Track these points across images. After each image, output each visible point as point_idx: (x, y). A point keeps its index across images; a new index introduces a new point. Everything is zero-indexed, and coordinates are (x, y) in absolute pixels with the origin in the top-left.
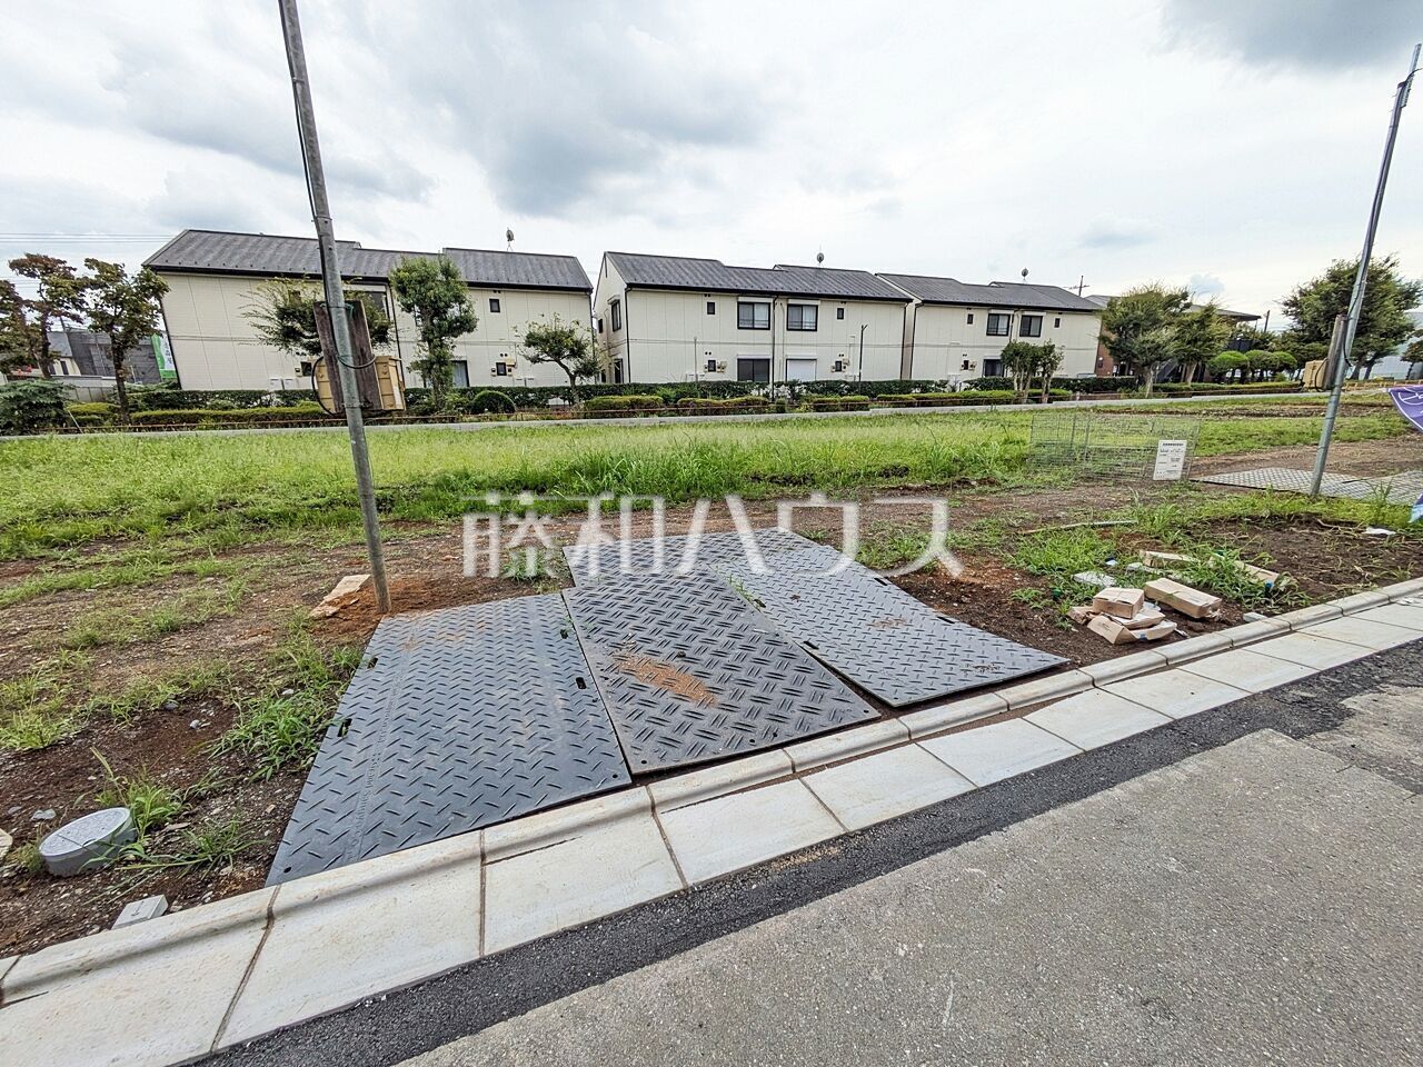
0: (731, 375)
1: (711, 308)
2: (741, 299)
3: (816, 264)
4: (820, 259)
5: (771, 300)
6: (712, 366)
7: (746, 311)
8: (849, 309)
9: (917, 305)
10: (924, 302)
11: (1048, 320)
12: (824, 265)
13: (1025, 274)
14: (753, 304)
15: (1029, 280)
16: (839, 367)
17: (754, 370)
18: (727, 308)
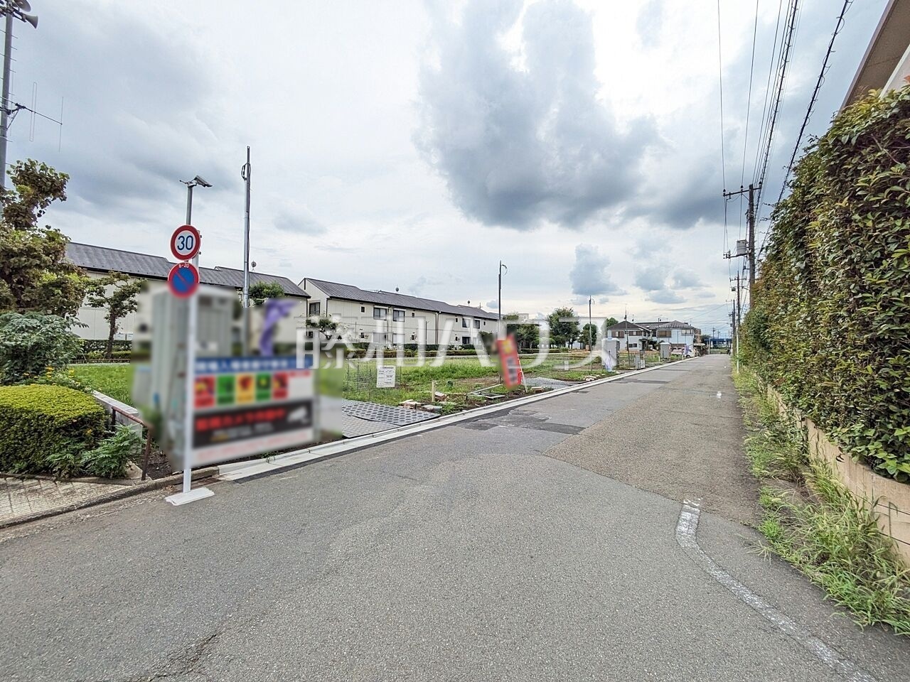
1: (363, 310)
2: (376, 306)
3: (395, 292)
4: (397, 290)
5: (387, 308)
7: (377, 311)
8: (416, 313)
9: (440, 314)
10: (442, 313)
11: (482, 322)
12: (398, 293)
13: (469, 302)
14: (380, 309)
15: (471, 305)
18: (369, 310)
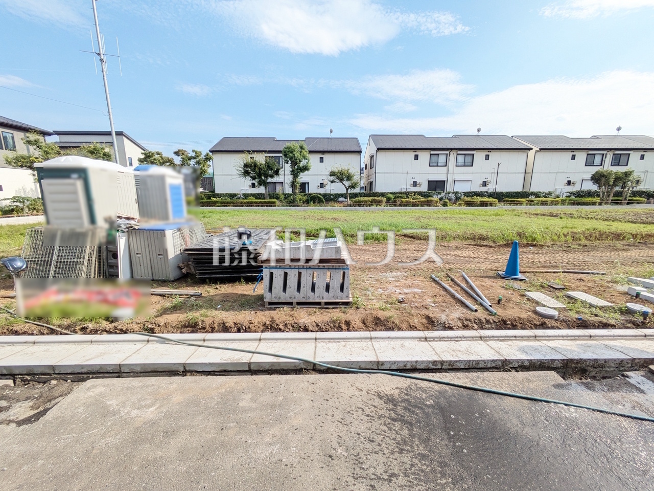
0: (424, 188)
1: (416, 157)
2: (432, 152)
3: (476, 133)
4: (479, 130)
5: (448, 152)
6: (415, 184)
7: (434, 158)
8: (492, 155)
9: (537, 151)
10: (541, 149)
11: (634, 157)
13: (619, 129)
14: (438, 154)
16: (485, 184)
17: (436, 186)
18: (424, 157)
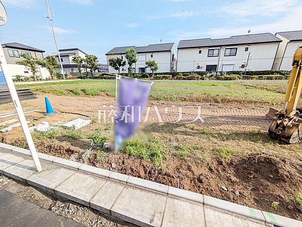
0: (204, 70)
1: (200, 52)
2: (210, 48)
4: (249, 32)
5: (220, 48)
6: (199, 67)
7: (211, 52)
8: (251, 47)
9: (288, 43)
10: (292, 41)
14: (213, 49)
16: (243, 66)
17: (211, 68)
18: (205, 51)
